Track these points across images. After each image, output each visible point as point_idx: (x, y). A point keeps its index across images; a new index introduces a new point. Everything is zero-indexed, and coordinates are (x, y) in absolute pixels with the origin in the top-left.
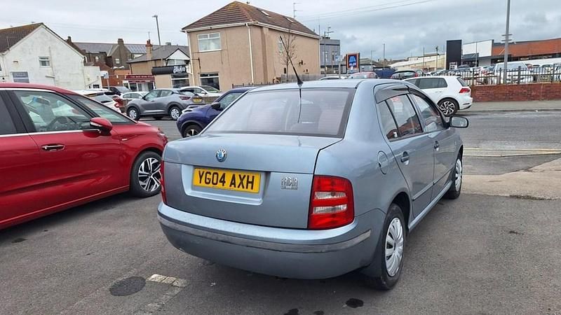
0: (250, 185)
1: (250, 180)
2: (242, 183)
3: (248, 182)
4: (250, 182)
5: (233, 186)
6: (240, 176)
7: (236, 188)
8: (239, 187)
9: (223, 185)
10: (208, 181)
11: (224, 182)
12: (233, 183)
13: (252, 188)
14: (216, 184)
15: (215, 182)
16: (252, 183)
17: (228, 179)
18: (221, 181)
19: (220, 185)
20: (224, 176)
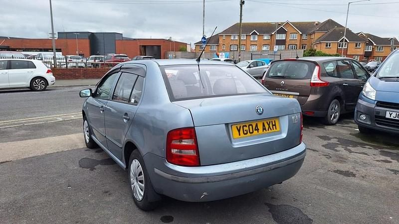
0: (274, 127)
1: (274, 124)
2: (269, 127)
3: (273, 125)
4: (274, 125)
5: (265, 130)
6: (267, 122)
7: (267, 131)
8: (268, 130)
9: (258, 132)
10: (245, 132)
11: (258, 130)
12: (264, 129)
13: (276, 129)
14: (253, 133)
15: (251, 131)
16: (275, 125)
17: (260, 127)
18: (255, 130)
19: (255, 132)
20: (257, 125)
